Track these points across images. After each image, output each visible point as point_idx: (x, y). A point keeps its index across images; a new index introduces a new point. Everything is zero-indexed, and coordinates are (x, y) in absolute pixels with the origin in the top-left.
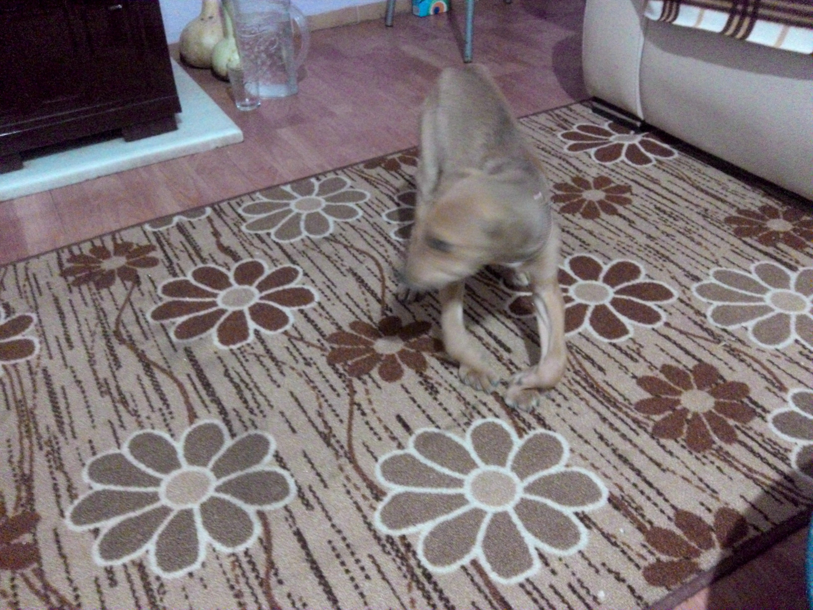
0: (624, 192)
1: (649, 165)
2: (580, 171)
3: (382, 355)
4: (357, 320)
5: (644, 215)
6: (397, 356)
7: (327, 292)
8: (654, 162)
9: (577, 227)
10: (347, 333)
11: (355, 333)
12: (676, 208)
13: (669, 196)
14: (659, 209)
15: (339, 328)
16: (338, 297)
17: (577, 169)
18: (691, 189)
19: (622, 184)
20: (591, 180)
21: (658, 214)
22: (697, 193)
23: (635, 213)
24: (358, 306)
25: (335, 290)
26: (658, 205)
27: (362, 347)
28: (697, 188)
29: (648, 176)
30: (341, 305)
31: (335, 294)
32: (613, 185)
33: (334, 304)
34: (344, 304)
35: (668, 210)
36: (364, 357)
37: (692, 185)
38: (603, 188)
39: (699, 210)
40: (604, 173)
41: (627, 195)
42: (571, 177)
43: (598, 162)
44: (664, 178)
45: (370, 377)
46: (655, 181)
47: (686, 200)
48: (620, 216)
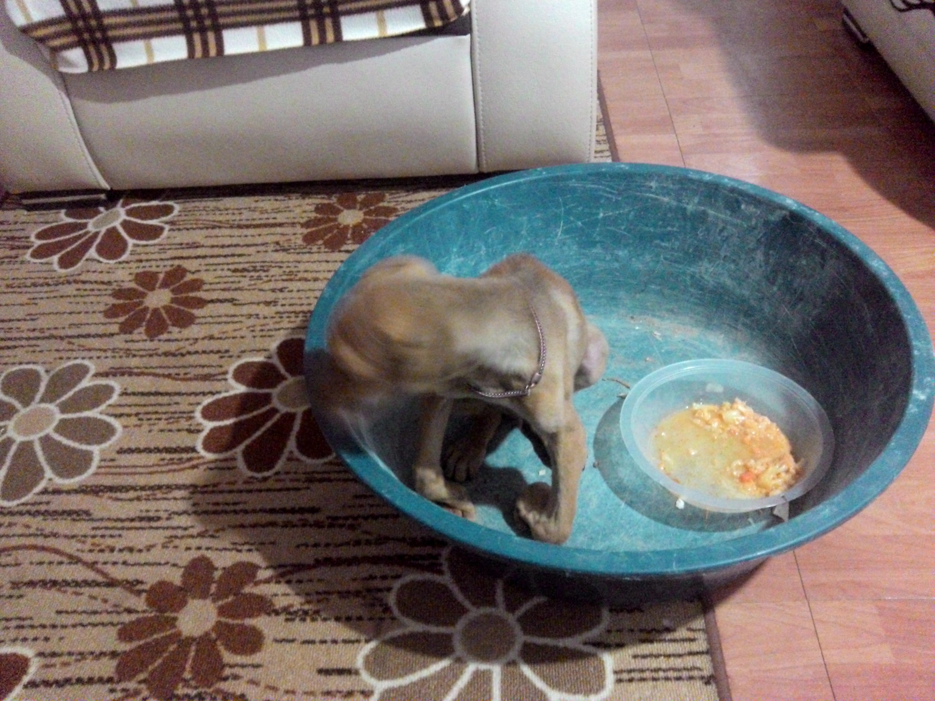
0: (183, 276)
1: (166, 233)
2: (109, 283)
3: (207, 634)
4: (119, 627)
5: (234, 286)
6: (223, 620)
7: (30, 633)
8: (167, 227)
9: (191, 342)
10: (131, 651)
11: (142, 642)
12: (251, 259)
13: (227, 251)
14: (235, 271)
15: (114, 654)
16: (54, 626)
17: (103, 283)
18: (236, 232)
19: (168, 269)
20: (133, 285)
21: (245, 277)
22: (245, 232)
23: (224, 290)
24: (95, 613)
25: (36, 623)
26: (232, 267)
27: (172, 648)
28: (240, 227)
29: (181, 244)
30: (70, 630)
31: (44, 626)
32: (161, 276)
33: (61, 639)
34: (74, 626)
35: (246, 266)
36: (192, 654)
37: (231, 227)
38: (158, 285)
39: (272, 247)
40: (136, 269)
41: (189, 277)
42: (110, 295)
43: (112, 262)
44: (198, 236)
45: (231, 666)
46: (195, 246)
47: (248, 246)
48: (212, 301)
